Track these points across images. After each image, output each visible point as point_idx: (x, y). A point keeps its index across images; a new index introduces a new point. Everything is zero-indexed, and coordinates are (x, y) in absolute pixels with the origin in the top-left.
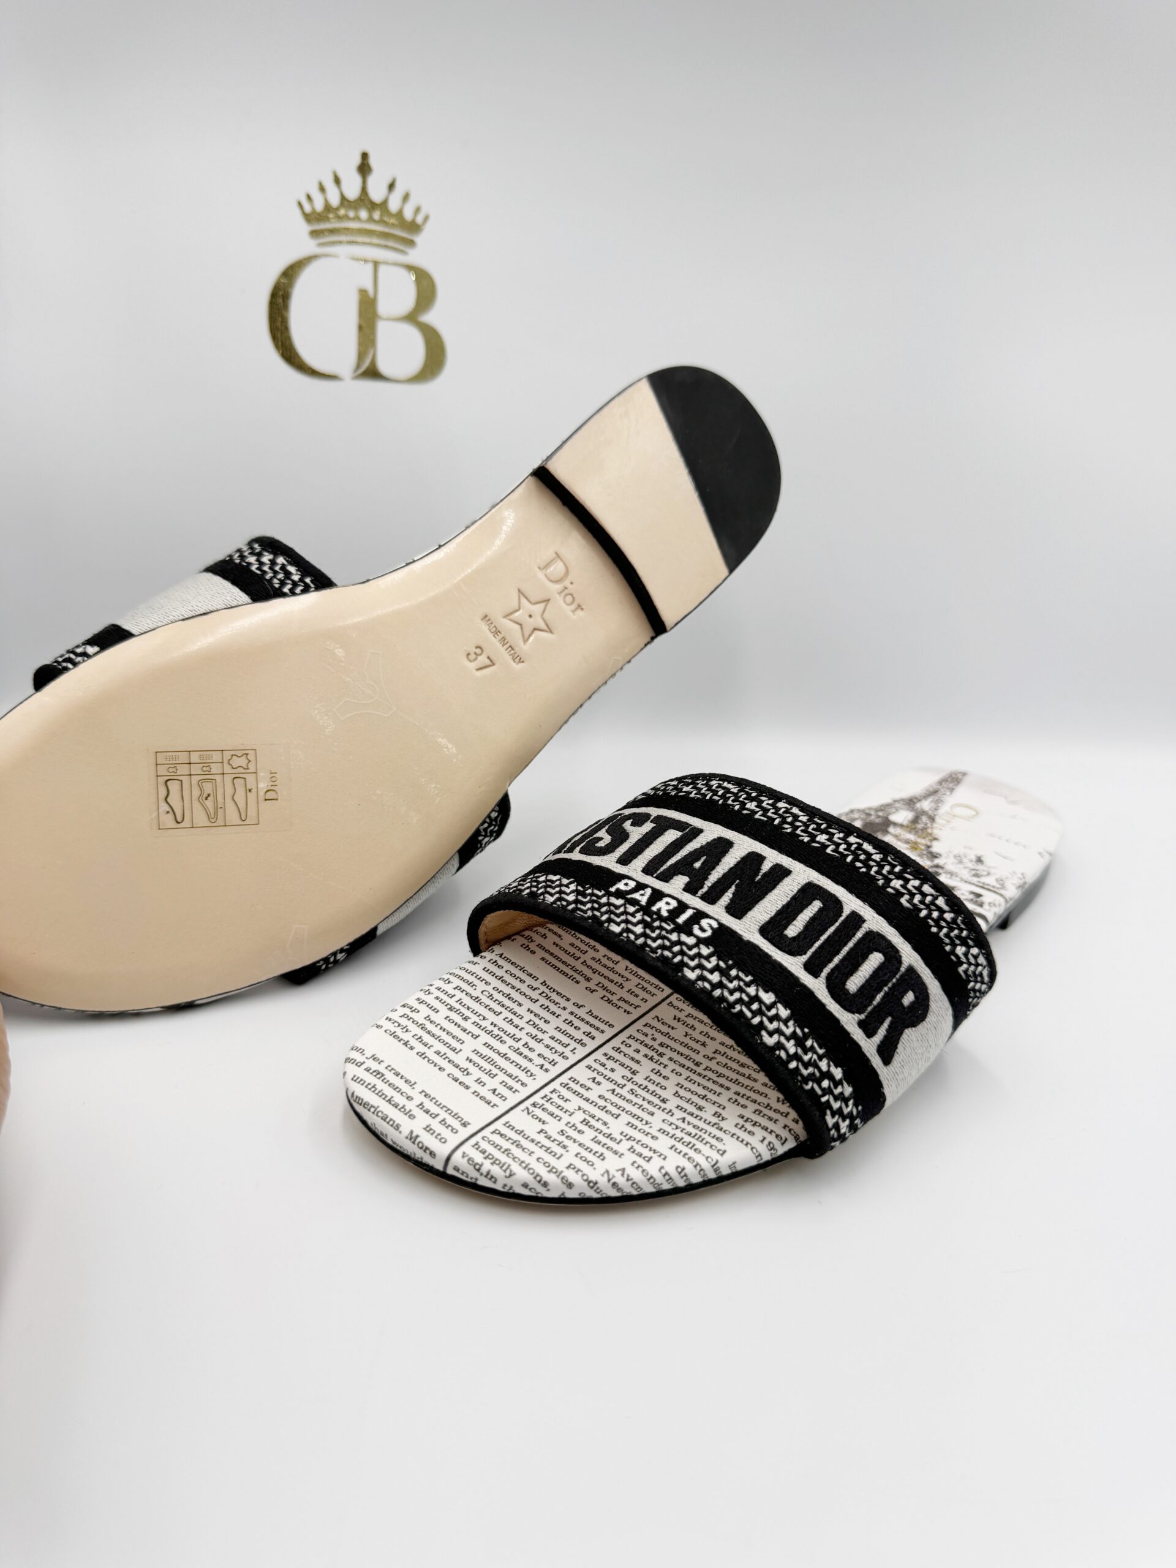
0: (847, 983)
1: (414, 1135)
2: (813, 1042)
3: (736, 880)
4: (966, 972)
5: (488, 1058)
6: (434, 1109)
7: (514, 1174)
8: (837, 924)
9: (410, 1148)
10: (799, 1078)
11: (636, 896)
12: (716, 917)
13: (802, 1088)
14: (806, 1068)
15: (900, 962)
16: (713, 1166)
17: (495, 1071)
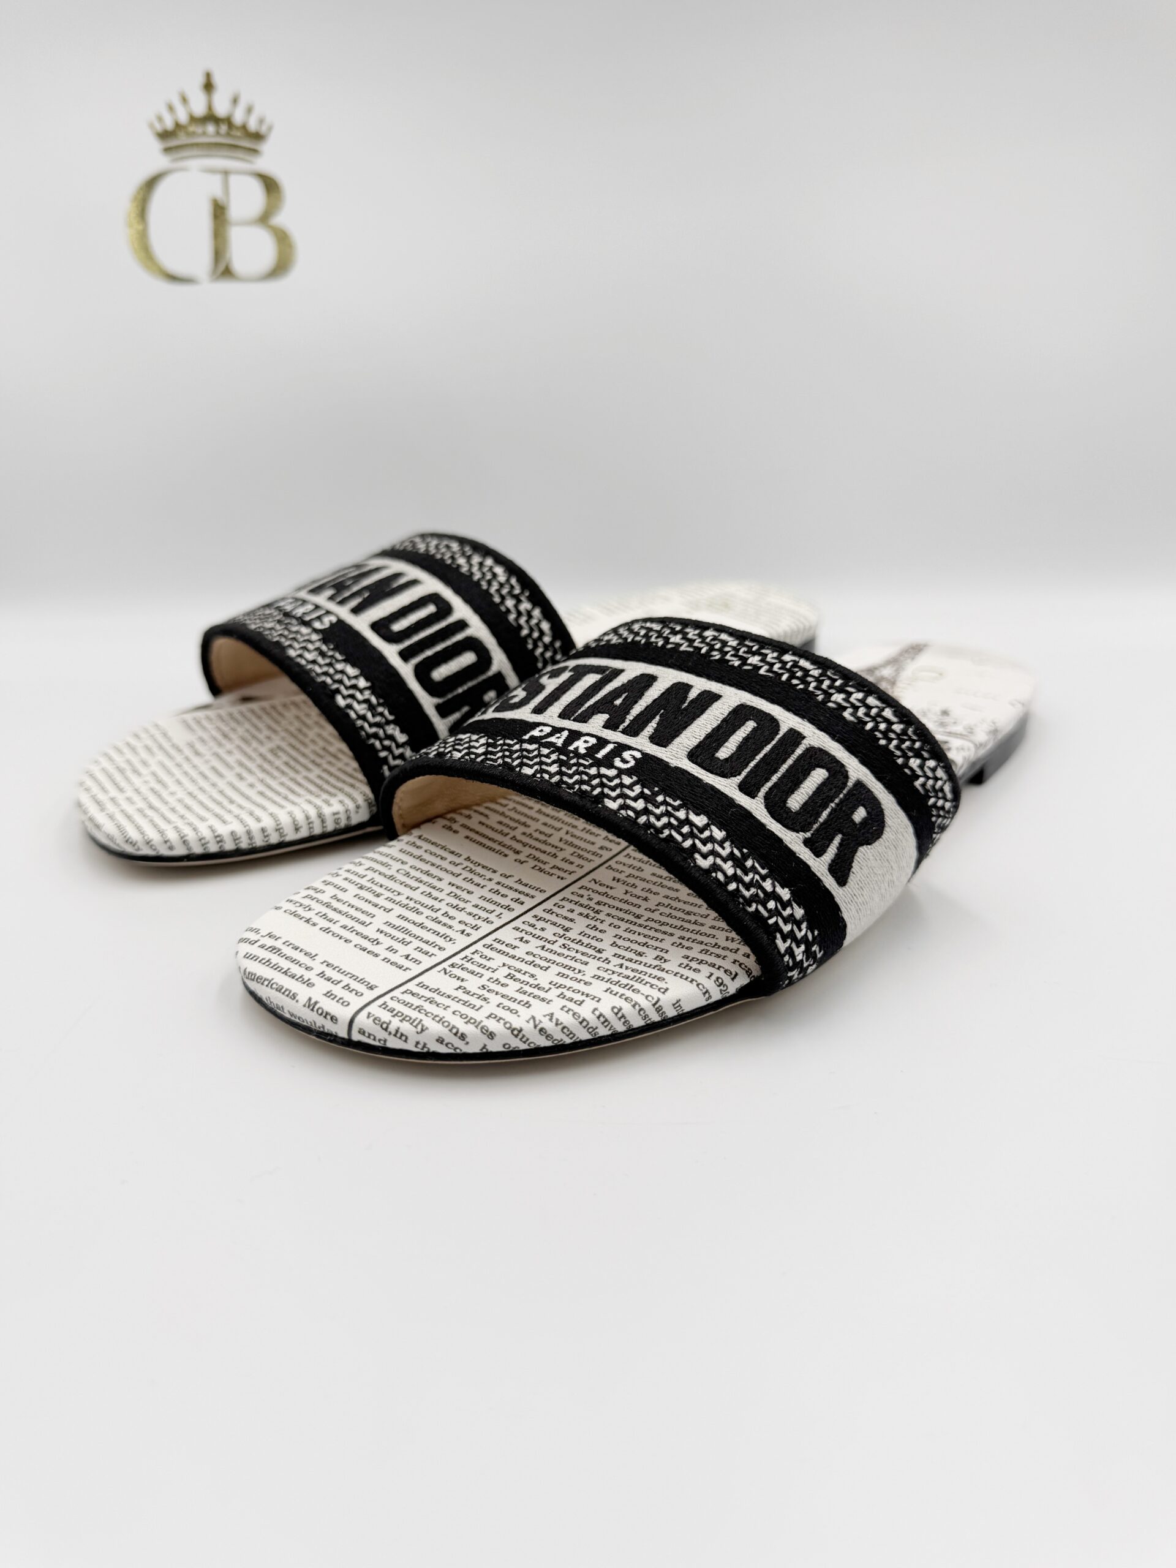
0: (788, 802)
1: (313, 1001)
2: (754, 862)
3: (660, 711)
4: (923, 785)
5: (402, 928)
6: (336, 976)
7: (427, 1028)
8: (774, 742)
9: (309, 1017)
10: (741, 900)
11: (552, 739)
12: (639, 748)
13: (746, 911)
14: (748, 889)
15: (847, 777)
16: (654, 1005)
17: (408, 939)
